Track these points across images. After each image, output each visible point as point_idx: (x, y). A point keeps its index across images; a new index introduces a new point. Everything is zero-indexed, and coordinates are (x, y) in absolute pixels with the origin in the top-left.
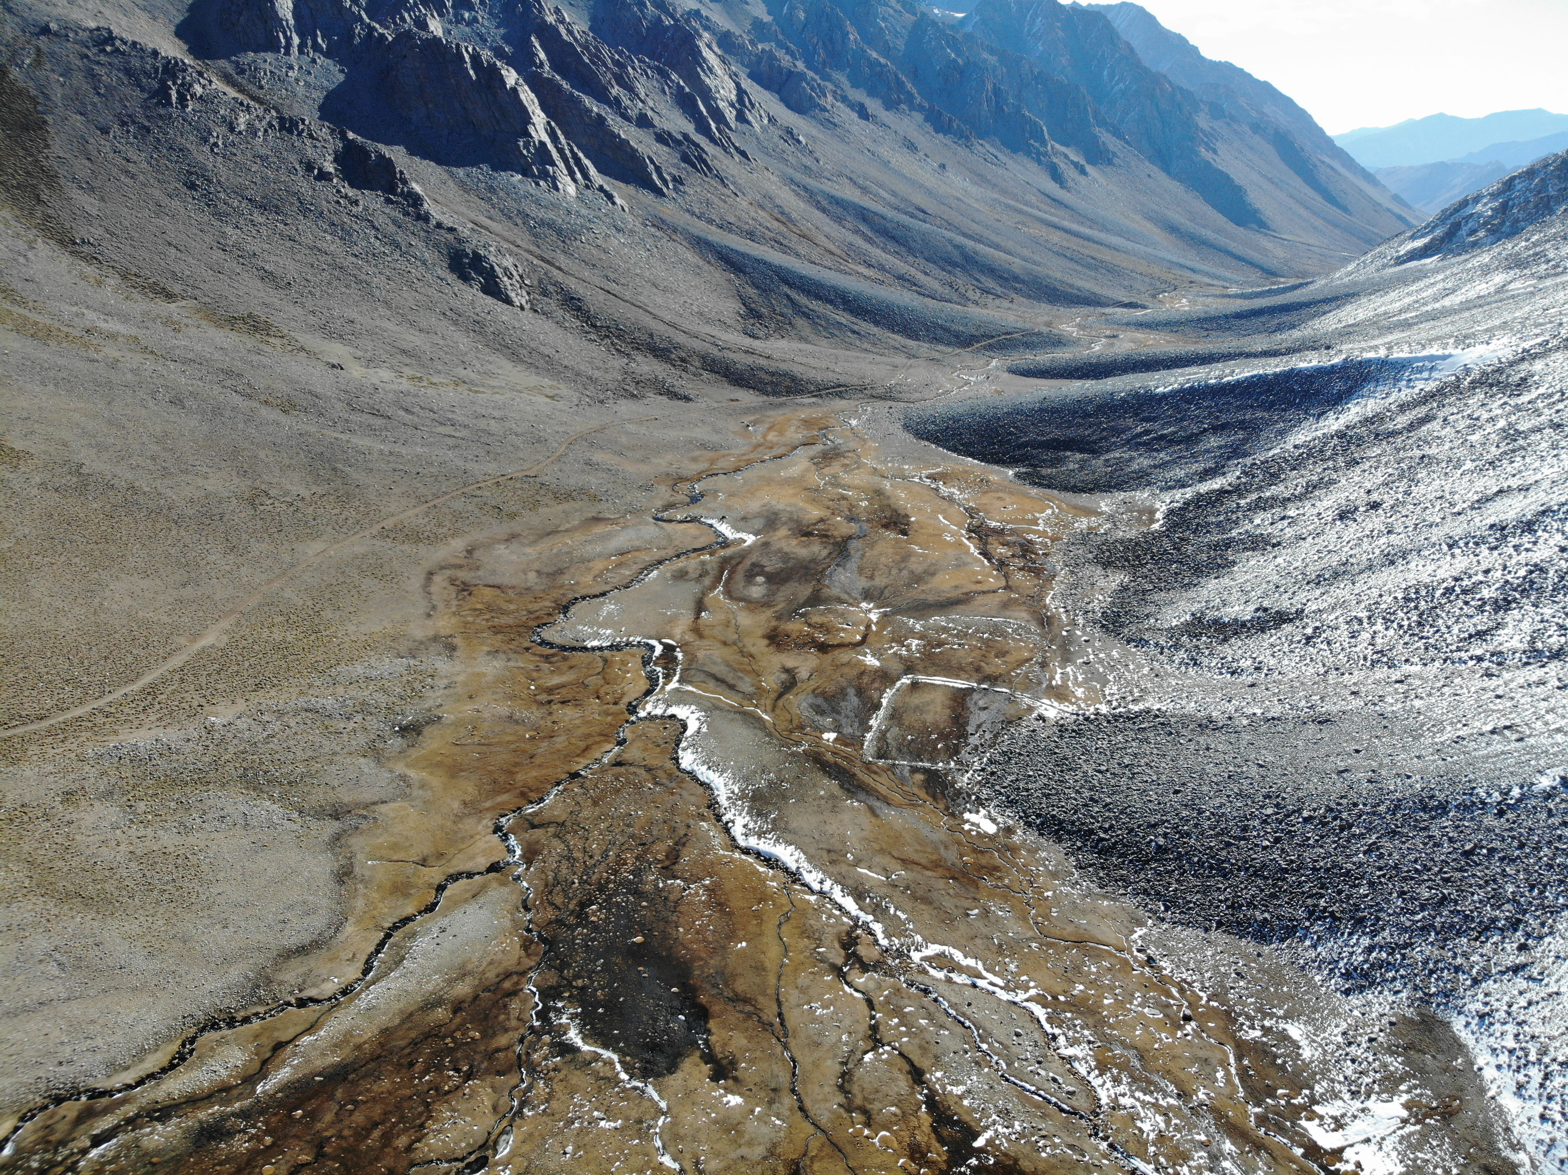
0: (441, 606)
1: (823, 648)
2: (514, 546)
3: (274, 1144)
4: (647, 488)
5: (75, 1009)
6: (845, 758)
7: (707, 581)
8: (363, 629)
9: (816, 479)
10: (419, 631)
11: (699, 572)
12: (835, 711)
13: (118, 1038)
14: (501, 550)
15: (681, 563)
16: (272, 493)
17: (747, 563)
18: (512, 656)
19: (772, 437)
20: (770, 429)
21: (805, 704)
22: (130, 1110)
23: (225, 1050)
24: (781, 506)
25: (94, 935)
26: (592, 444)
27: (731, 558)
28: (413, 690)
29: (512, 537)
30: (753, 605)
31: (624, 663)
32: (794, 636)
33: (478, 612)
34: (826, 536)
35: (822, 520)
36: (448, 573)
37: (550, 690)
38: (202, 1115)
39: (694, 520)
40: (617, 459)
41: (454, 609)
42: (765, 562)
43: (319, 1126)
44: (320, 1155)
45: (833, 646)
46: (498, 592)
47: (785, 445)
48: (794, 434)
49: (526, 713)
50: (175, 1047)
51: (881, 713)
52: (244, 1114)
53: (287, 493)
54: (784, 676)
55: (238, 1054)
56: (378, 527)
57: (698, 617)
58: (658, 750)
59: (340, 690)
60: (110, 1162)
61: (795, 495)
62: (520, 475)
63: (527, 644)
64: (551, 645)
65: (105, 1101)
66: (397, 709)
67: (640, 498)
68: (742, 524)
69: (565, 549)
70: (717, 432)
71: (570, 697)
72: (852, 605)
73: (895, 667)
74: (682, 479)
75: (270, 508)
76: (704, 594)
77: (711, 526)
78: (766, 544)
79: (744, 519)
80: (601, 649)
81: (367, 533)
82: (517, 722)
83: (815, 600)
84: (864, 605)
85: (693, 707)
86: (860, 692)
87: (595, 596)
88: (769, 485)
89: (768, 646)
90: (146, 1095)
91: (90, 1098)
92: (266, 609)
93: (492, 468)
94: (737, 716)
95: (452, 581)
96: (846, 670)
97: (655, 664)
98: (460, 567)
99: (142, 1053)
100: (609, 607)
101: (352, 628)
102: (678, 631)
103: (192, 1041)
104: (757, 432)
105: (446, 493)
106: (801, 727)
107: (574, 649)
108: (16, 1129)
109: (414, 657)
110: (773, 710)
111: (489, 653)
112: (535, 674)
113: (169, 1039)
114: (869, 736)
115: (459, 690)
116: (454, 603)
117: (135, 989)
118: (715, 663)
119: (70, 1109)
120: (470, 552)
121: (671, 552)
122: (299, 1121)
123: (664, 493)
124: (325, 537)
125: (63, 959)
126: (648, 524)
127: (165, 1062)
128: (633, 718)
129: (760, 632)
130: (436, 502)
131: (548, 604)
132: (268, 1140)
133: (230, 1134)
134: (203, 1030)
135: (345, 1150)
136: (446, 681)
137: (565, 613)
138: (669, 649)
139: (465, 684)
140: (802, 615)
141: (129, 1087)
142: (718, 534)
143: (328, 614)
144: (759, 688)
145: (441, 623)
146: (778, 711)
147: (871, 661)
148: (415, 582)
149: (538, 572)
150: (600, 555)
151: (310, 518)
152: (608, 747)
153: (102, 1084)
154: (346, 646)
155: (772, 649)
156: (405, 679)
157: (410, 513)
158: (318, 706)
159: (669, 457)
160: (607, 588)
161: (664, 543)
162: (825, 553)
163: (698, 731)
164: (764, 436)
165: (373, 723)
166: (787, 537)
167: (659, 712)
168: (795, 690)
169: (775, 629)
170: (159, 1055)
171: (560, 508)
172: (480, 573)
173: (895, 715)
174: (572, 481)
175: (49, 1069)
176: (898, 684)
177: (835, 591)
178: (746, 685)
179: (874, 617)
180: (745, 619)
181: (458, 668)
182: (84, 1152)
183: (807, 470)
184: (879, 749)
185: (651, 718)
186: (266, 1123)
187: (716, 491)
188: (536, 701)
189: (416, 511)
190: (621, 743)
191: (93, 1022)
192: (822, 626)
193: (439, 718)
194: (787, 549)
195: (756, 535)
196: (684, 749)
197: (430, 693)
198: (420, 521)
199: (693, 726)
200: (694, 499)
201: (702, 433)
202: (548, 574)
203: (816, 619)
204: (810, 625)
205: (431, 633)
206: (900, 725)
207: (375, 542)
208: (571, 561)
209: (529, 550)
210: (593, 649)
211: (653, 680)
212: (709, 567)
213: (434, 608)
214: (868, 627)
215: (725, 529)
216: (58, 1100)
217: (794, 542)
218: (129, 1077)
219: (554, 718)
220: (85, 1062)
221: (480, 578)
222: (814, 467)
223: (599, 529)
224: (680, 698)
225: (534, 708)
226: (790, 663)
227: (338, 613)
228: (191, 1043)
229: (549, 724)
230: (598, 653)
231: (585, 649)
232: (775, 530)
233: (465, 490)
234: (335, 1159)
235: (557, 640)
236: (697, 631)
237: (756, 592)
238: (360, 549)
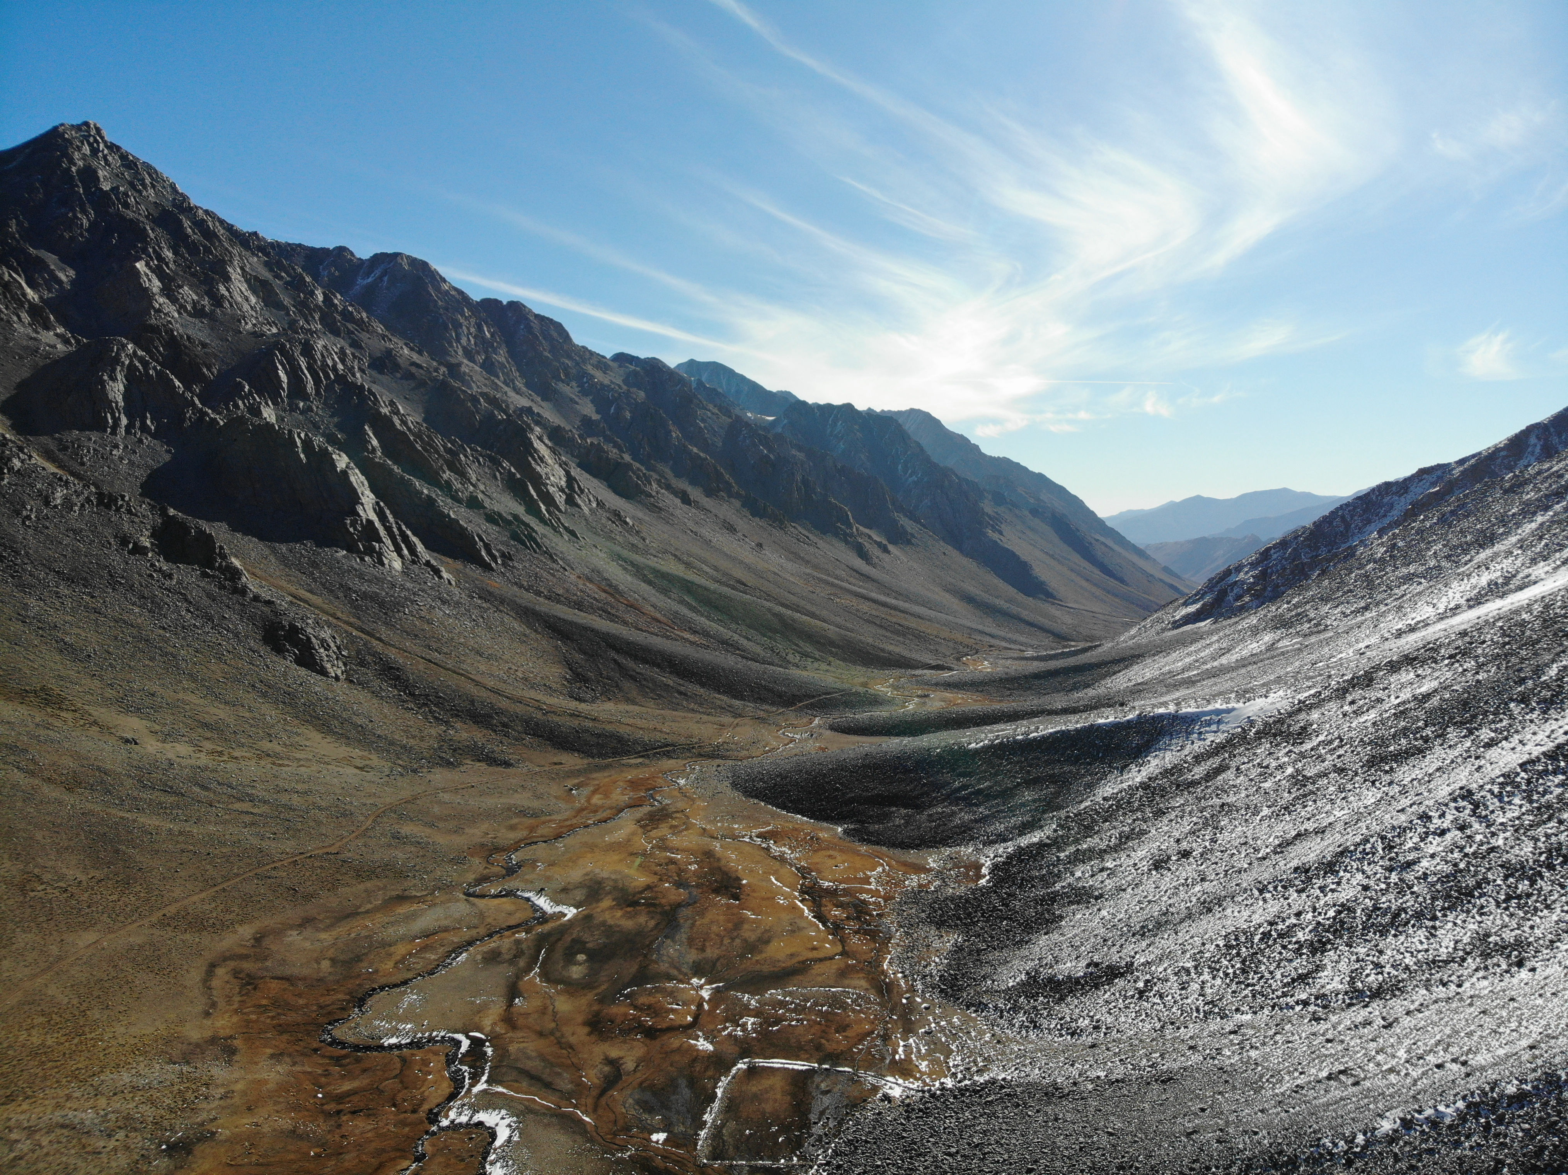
0: (221, 1004)
1: (651, 1033)
2: (308, 932)
4: (458, 860)
6: (676, 1162)
7: (522, 963)
8: (133, 1030)
9: (643, 843)
10: (194, 1033)
11: (513, 952)
12: (665, 1106)
14: (293, 937)
15: (493, 944)
16: (47, 877)
17: (568, 939)
18: (298, 1059)
19: (596, 800)
20: (594, 792)
21: (631, 1101)
24: (605, 875)
26: (401, 816)
27: (549, 934)
28: (184, 1101)
29: (306, 922)
30: (572, 988)
31: (425, 1063)
32: (618, 1021)
33: (264, 1009)
34: (654, 905)
35: (649, 887)
36: (232, 964)
37: (340, 1098)
39: (510, 894)
40: (428, 831)
41: (236, 1006)
42: (586, 937)
45: (661, 1030)
46: (286, 985)
47: (611, 808)
48: (620, 796)
49: (311, 1126)
51: (716, 1105)
53: (62, 878)
54: (607, 1069)
56: (160, 914)
57: (510, 1004)
58: (462, 1165)
59: (102, 1102)
61: (621, 861)
62: (320, 852)
63: (315, 1045)
64: (343, 1044)
66: (166, 1123)
67: (450, 873)
68: (563, 896)
69: (364, 933)
70: (539, 797)
71: (362, 1105)
72: (681, 981)
73: (731, 1049)
74: (497, 849)
75: (41, 894)
76: (518, 977)
77: (528, 899)
78: (588, 918)
79: (565, 890)
80: (399, 1047)
81: (146, 922)
82: (300, 1137)
83: (641, 978)
84: (695, 981)
85: (503, 1112)
86: (692, 1083)
87: (396, 986)
88: (592, 851)
89: (589, 1034)
92: (26, 1008)
93: (289, 846)
94: (554, 1120)
95: (236, 973)
96: (677, 1058)
97: (461, 1063)
98: (244, 957)
100: (411, 998)
101: (120, 1030)
102: (487, 1023)
104: (581, 796)
105: (237, 875)
106: (627, 1129)
107: (368, 1048)
109: (188, 1063)
110: (595, 1110)
111: (272, 1056)
112: (323, 1079)
114: (703, 1134)
115: (237, 1100)
116: (237, 999)
118: (529, 1058)
120: (258, 939)
121: (482, 931)
123: (477, 866)
124: (98, 926)
126: (458, 901)
128: (434, 1128)
129: (580, 1019)
130: (225, 885)
131: (341, 996)
136: (222, 1090)
137: (360, 1007)
138: (477, 1044)
139: (244, 1093)
140: (627, 996)
142: (535, 908)
143: (95, 1014)
144: (580, 1084)
145: (220, 1023)
146: (600, 1111)
147: (704, 1045)
148: (194, 976)
149: (332, 960)
150: (402, 938)
151: (85, 905)
152: (405, 1164)
154: (112, 1050)
155: (593, 1038)
156: (176, 1088)
157: (195, 898)
158: (76, 1121)
159: (485, 826)
160: (410, 975)
161: (476, 921)
162: (652, 923)
163: (509, 1140)
164: (588, 800)
165: (137, 1140)
166: (611, 908)
167: (464, 1119)
168: (620, 1085)
169: (597, 1014)
171: (362, 887)
172: (269, 964)
173: (731, 1107)
174: (376, 857)
176: (734, 1070)
177: (664, 967)
178: (565, 1083)
179: (706, 994)
180: (563, 1005)
181: (236, 1075)
183: (634, 834)
184: (714, 1148)
185: (454, 1127)
187: (535, 861)
188: (323, 1112)
189: (203, 895)
190: (418, 1159)
192: (650, 1007)
193: (213, 1134)
194: (610, 922)
195: (577, 907)
196: (492, 1163)
197: (204, 1105)
198: (207, 907)
199: (503, 1135)
200: (511, 871)
201: (522, 799)
202: (344, 963)
203: (643, 1000)
204: (635, 1008)
205: (208, 1034)
206: (737, 1119)
207: (154, 931)
208: (370, 946)
209: (323, 936)
210: (391, 1047)
211: (457, 1082)
212: (524, 946)
213: (214, 1005)
214: (700, 1006)
215: (543, 902)
217: (619, 914)
219: (343, 1131)
221: (267, 969)
222: (640, 831)
223: (403, 910)
224: (488, 1101)
225: (321, 1121)
226: (614, 1053)
227: (107, 1012)
229: (337, 1138)
230: (396, 1052)
231: (382, 1047)
232: (598, 901)
233: (259, 871)
235: (351, 1039)
236: (509, 1020)
237: (576, 972)
238: (137, 940)
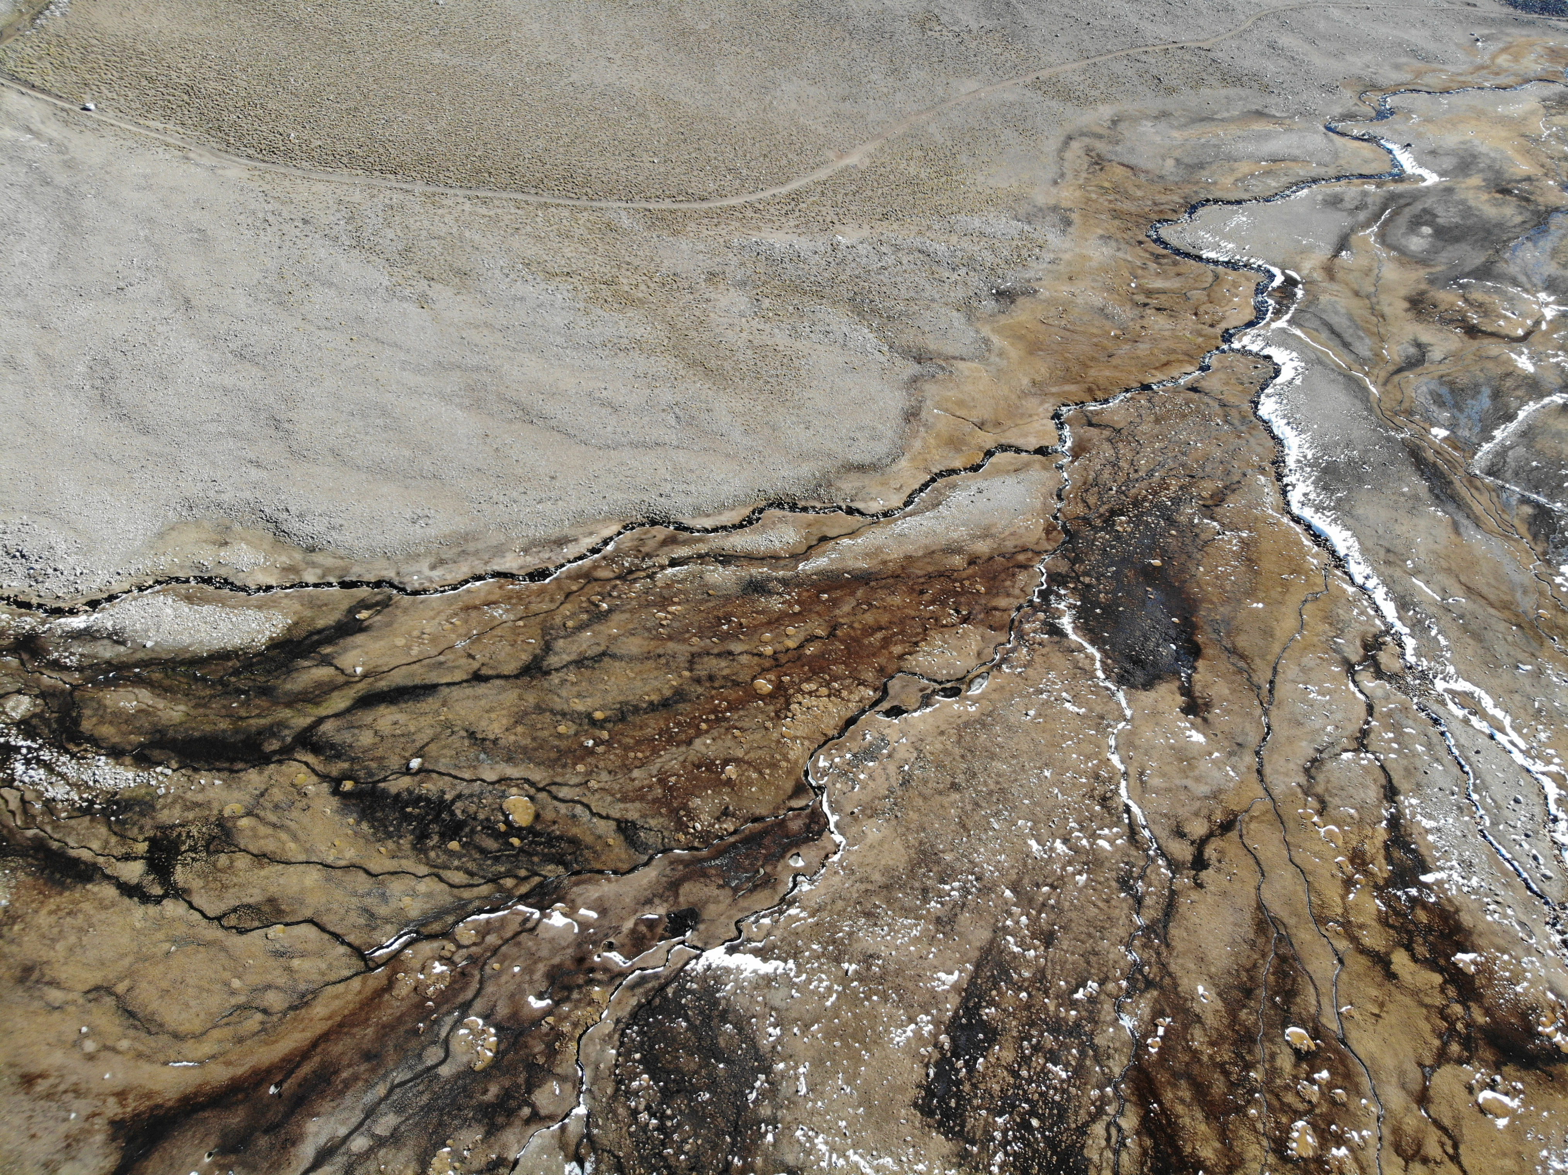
0: (1069, 175)
1: (1472, 331)
2: (1162, 126)
3: (800, 613)
4: (1330, 89)
5: (681, 457)
6: (1447, 462)
7: (1362, 216)
8: (991, 182)
9: (1541, 127)
10: (1042, 197)
11: (1356, 203)
12: (1458, 407)
13: (707, 489)
14: (1147, 127)
15: (1338, 188)
16: (943, 19)
17: (1418, 207)
18: (1123, 246)
19: (1503, 60)
20: (1504, 50)
21: (1424, 389)
22: (703, 548)
23: (783, 527)
24: (1483, 149)
25: (707, 402)
26: (1283, 24)
27: (1400, 196)
28: (1019, 256)
29: (1164, 115)
30: (1406, 258)
31: (1235, 285)
32: (1442, 308)
33: (1105, 191)
34: (1527, 200)
35: (1529, 179)
36: (1087, 140)
37: (1149, 293)
38: (754, 571)
39: (1372, 139)
40: (1307, 47)
41: (1081, 182)
42: (1440, 210)
43: (837, 612)
44: (832, 635)
45: (1484, 333)
46: (1130, 173)
47: (1516, 75)
48: (1532, 64)
49: (1118, 310)
50: (747, 511)
51: (1512, 426)
52: (784, 582)
53: (956, 22)
54: (1412, 350)
55: (793, 534)
56: (1033, 76)
57: (1336, 255)
58: (1241, 388)
59: (954, 239)
60: (678, 582)
61: (1506, 139)
62: (1193, 45)
63: (1141, 237)
64: (1165, 245)
65: (686, 534)
66: (1000, 272)
67: (1317, 99)
68: (1429, 158)
69: (1214, 141)
70: (1437, 39)
71: (1167, 305)
72: (1526, 290)
73: (1552, 379)
74: (1374, 87)
75: (937, 35)
76: (1353, 230)
77: (1390, 152)
78: (1449, 190)
79: (1433, 153)
80: (1216, 262)
81: (1021, 81)
82: (1107, 316)
83: (1484, 272)
84: (1543, 296)
85: (1294, 354)
86: (1496, 395)
87: (1229, 203)
88: (1478, 118)
89: (1407, 310)
90: (717, 541)
91: (676, 529)
92: (910, 140)
93: (1165, 31)
94: (1341, 378)
95: (1088, 151)
96: (1490, 365)
97: (1269, 295)
98: (1100, 137)
99: (722, 508)
100: (1240, 218)
101: (980, 178)
102: (1307, 266)
103: (761, 511)
104: (1485, 51)
105: (1109, 51)
106: (1410, 413)
107: (1187, 255)
108: (619, 533)
109: (1029, 223)
110: (1385, 384)
111: (1102, 237)
112: (1140, 272)
113: (744, 504)
114: (1486, 447)
115: (1062, 268)
116: (1084, 175)
117: (728, 455)
118: (1336, 313)
119: (661, 532)
120: (1115, 123)
121: (1332, 171)
122: (824, 602)
123: (1347, 99)
124: (980, 77)
125: (681, 414)
126: (1316, 132)
127: (737, 521)
128: (1225, 347)
129: (1403, 292)
130: (1097, 60)
131: (1176, 198)
132: (797, 608)
133: (770, 593)
134: (770, 505)
135: (852, 638)
136: (1052, 256)
137: (1191, 214)
138: (1290, 282)
139: (1069, 263)
140: (1461, 286)
141: (706, 531)
142: (1395, 163)
143: (963, 158)
144: (1378, 355)
145: (1065, 194)
146: (1389, 387)
147: (1524, 364)
148: (1052, 144)
149: (1177, 160)
150: (1250, 157)
151: (972, 53)
152: (1189, 369)
153: (687, 521)
154: (970, 195)
155: (1410, 315)
156: (1014, 243)
157: (1068, 67)
158: (931, 250)
159: (1368, 57)
160: (1245, 196)
161: (1327, 159)
162: (1518, 219)
163: (1290, 382)
164: (1493, 58)
165: (974, 280)
166: (1478, 188)
167: (1255, 348)
168: (1419, 370)
169: (1422, 293)
170: (734, 513)
171: (1224, 92)
172: (1118, 148)
173: (1527, 434)
174: (1247, 63)
175: (651, 497)
176: (1546, 400)
177: (1513, 269)
178: (1364, 348)
179: (1549, 313)
180: (1391, 272)
181: (1067, 245)
182: (663, 568)
183: (1533, 112)
184: (1493, 465)
185: (1244, 352)
186: (799, 594)
187: (1410, 111)
188: (1131, 300)
189: (1075, 65)
190: (1202, 369)
191: (691, 471)
192: (1481, 305)
193: (1035, 291)
194: (1472, 203)
195: (1441, 175)
196: (1268, 396)
197: (1034, 264)
198: (1076, 78)
199: (1286, 374)
200: (1381, 115)
201: (1417, 37)
202: (1188, 166)
203: (1477, 295)
204: (1466, 300)
205: (1052, 202)
206: (1529, 447)
207: (1026, 91)
208: (1216, 156)
209: (1175, 134)
210: (1208, 261)
211: (1260, 312)
212: (1370, 200)
213: (1062, 175)
214: (1537, 323)
215: (1407, 161)
216: (653, 523)
217: (1485, 197)
218: (708, 523)
219: (1145, 322)
220: (679, 500)
221: (1116, 153)
222: (1542, 111)
223: (1259, 126)
224: (1284, 339)
225: (1128, 308)
226: (1425, 337)
227: (972, 160)
228: (760, 512)
229: (1138, 328)
230: (1211, 266)
231: (1199, 258)
232: (1467, 176)
233: (1131, 52)
234: (842, 642)
235: (1174, 241)
236: (1330, 271)
237: (1417, 243)
238: (1009, 97)
